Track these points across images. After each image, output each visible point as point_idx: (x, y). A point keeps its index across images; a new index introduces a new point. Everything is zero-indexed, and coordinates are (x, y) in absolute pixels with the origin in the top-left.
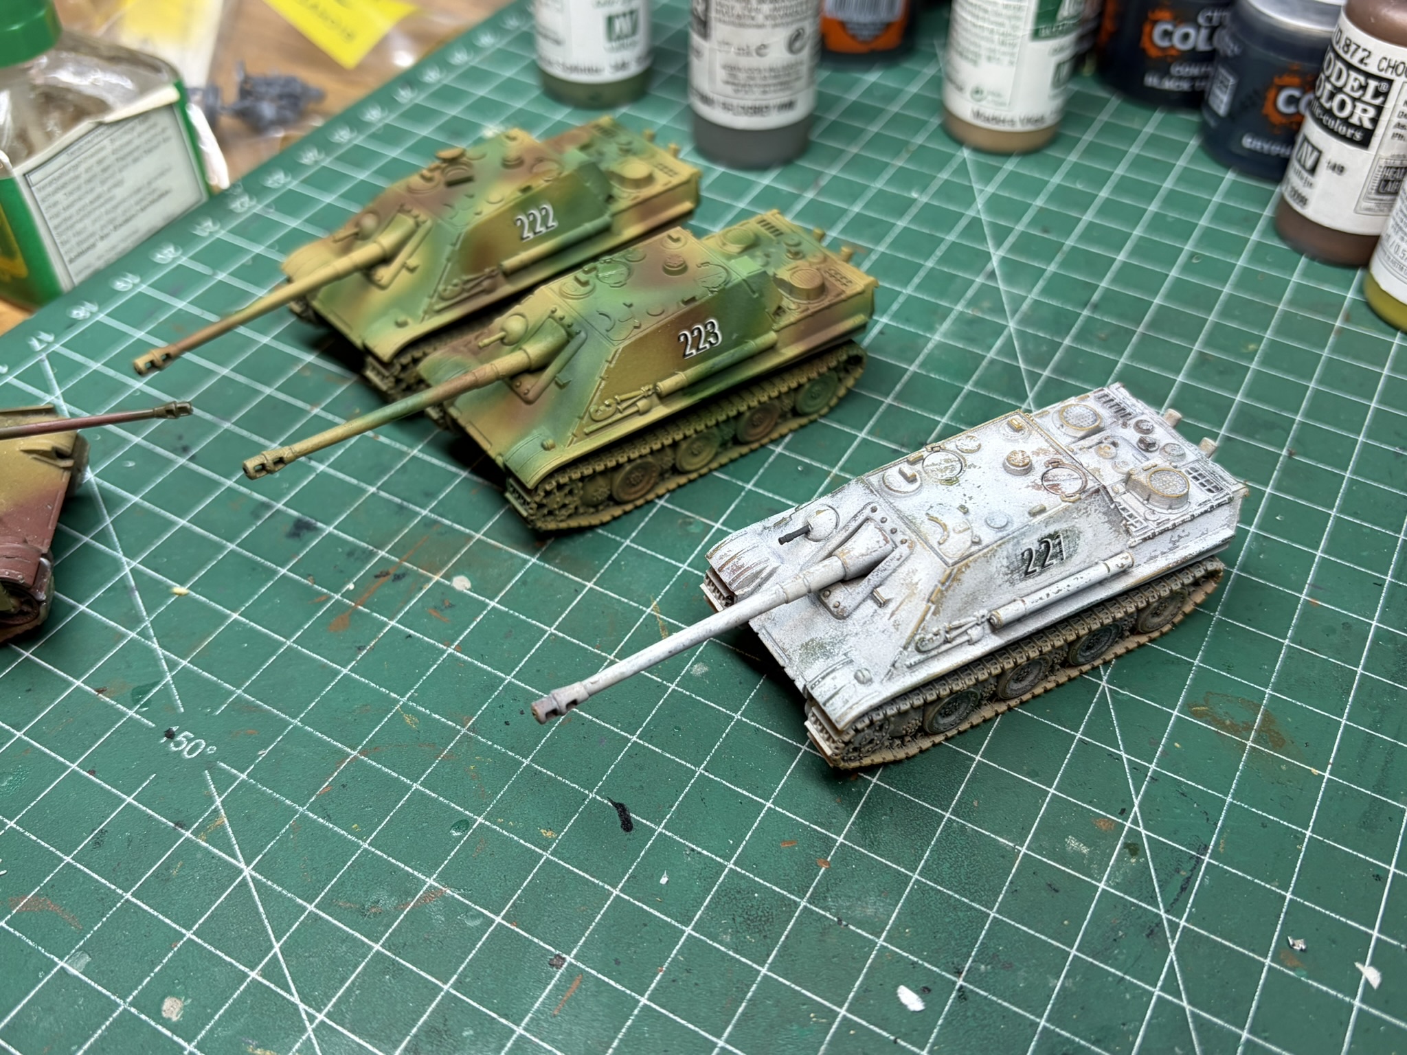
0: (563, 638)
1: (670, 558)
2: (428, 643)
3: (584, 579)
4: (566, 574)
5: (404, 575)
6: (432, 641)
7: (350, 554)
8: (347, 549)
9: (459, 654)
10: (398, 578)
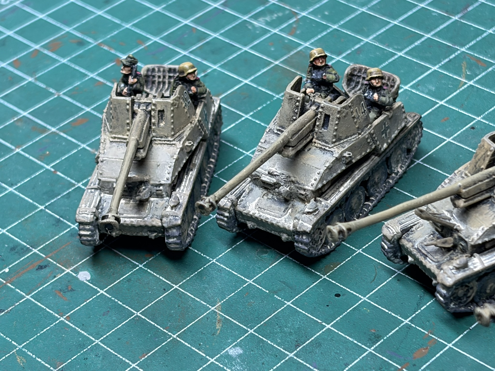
0: (145, 320)
1: (242, 275)
2: (48, 312)
3: (172, 283)
4: (161, 278)
5: (45, 267)
6: (51, 312)
7: (13, 249)
8: (11, 245)
9: (67, 322)
10: (41, 268)
